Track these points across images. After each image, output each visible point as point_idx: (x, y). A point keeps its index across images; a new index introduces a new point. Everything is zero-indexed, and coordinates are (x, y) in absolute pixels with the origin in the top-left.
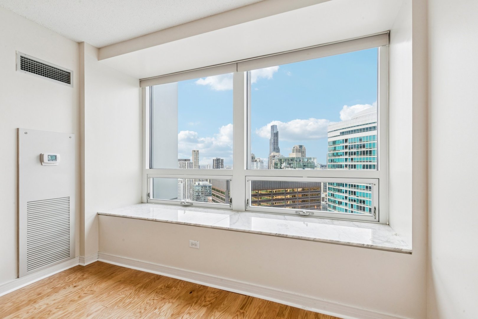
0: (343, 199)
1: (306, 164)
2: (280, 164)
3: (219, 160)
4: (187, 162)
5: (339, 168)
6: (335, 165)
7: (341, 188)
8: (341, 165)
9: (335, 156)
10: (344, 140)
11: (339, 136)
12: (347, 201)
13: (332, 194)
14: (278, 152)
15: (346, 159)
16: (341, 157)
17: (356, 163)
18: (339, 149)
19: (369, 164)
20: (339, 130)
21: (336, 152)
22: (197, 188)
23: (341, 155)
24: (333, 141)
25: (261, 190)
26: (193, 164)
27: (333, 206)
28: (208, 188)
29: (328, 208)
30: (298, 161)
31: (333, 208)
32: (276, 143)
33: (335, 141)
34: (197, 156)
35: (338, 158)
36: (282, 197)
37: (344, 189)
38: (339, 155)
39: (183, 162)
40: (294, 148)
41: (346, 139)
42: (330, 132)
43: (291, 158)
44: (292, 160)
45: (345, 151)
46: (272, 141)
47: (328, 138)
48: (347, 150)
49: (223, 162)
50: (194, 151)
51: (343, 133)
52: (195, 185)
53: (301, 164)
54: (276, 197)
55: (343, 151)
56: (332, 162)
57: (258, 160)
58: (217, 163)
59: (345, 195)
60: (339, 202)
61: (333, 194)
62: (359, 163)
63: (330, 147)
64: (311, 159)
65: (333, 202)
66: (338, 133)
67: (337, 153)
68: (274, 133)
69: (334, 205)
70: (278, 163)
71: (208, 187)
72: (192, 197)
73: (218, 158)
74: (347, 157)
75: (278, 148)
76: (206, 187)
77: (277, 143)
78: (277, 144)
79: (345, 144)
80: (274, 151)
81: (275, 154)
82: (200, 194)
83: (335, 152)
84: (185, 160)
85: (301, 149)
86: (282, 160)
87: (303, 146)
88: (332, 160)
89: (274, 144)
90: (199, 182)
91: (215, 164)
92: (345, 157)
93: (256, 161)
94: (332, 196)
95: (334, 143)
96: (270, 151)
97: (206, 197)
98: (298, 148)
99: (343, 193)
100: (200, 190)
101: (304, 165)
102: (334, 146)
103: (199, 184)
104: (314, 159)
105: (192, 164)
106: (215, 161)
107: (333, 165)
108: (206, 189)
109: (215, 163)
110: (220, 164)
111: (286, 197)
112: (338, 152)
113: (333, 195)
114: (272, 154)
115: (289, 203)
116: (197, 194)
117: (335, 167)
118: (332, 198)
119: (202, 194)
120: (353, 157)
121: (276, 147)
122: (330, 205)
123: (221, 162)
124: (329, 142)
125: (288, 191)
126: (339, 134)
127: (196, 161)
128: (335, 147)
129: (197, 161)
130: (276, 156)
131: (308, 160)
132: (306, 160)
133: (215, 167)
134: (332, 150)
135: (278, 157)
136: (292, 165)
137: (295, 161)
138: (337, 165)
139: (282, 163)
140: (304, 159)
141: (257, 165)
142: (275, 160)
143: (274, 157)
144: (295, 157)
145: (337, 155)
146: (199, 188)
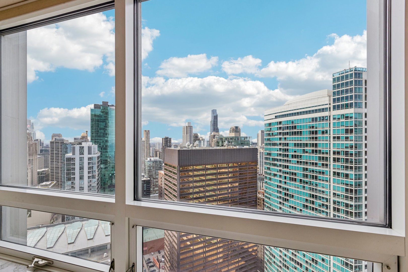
0: (278, 171)
1: (243, 142)
2: (221, 142)
3: (168, 139)
5: (274, 145)
7: (276, 162)
8: (276, 143)
9: (271, 135)
10: (278, 122)
11: (274, 119)
12: (281, 174)
13: (268, 167)
14: (218, 132)
15: (280, 139)
16: (276, 137)
17: (289, 142)
18: (274, 130)
19: (299, 142)
20: (274, 114)
22: (149, 163)
23: (276, 135)
24: (269, 123)
25: (208, 165)
26: (144, 142)
29: (265, 180)
30: (237, 139)
31: (269, 179)
34: (148, 135)
35: (273, 137)
36: (226, 170)
37: (278, 163)
38: (274, 135)
40: (231, 128)
41: (280, 121)
42: (266, 115)
43: (230, 137)
44: (231, 139)
45: (279, 131)
46: (212, 123)
47: (265, 120)
48: (281, 131)
49: (171, 140)
50: (146, 131)
51: (276, 117)
52: (147, 160)
53: (239, 142)
54: (220, 171)
56: (268, 140)
57: (201, 139)
58: (166, 142)
59: (279, 168)
60: (274, 174)
62: (291, 142)
63: (266, 128)
64: (247, 138)
65: (269, 175)
66: (273, 116)
67: (272, 133)
69: (270, 177)
71: (158, 162)
72: (144, 171)
73: (167, 136)
74: (281, 136)
75: (218, 128)
76: (157, 162)
78: (217, 125)
79: (279, 126)
80: (214, 131)
81: (215, 133)
82: (152, 168)
85: (237, 129)
86: (223, 139)
87: (238, 127)
88: (268, 139)
89: (214, 125)
90: (150, 158)
91: (164, 142)
92: (279, 137)
93: (199, 139)
95: (270, 124)
96: (211, 131)
97: (157, 171)
98: (234, 128)
99: (278, 167)
100: (152, 165)
101: (242, 143)
103: (150, 160)
106: (164, 140)
107: (269, 143)
108: (157, 164)
109: (164, 141)
110: (169, 142)
111: (229, 170)
113: (269, 169)
114: (213, 134)
115: (230, 175)
116: (149, 169)
117: (271, 145)
118: (268, 171)
119: (153, 168)
120: (286, 136)
121: (215, 127)
122: (266, 177)
123: (169, 140)
124: (265, 124)
125: (230, 165)
126: (274, 118)
127: (147, 139)
128: (271, 128)
129: (148, 139)
130: (216, 135)
131: (244, 139)
132: (243, 139)
133: (164, 145)
134: (268, 131)
135: (218, 136)
136: (233, 143)
137: (234, 140)
138: (272, 143)
139: (223, 141)
140: (242, 138)
141: (204, 143)
142: (216, 139)
143: (214, 136)
144: (234, 136)
145: (272, 135)
146: (151, 163)
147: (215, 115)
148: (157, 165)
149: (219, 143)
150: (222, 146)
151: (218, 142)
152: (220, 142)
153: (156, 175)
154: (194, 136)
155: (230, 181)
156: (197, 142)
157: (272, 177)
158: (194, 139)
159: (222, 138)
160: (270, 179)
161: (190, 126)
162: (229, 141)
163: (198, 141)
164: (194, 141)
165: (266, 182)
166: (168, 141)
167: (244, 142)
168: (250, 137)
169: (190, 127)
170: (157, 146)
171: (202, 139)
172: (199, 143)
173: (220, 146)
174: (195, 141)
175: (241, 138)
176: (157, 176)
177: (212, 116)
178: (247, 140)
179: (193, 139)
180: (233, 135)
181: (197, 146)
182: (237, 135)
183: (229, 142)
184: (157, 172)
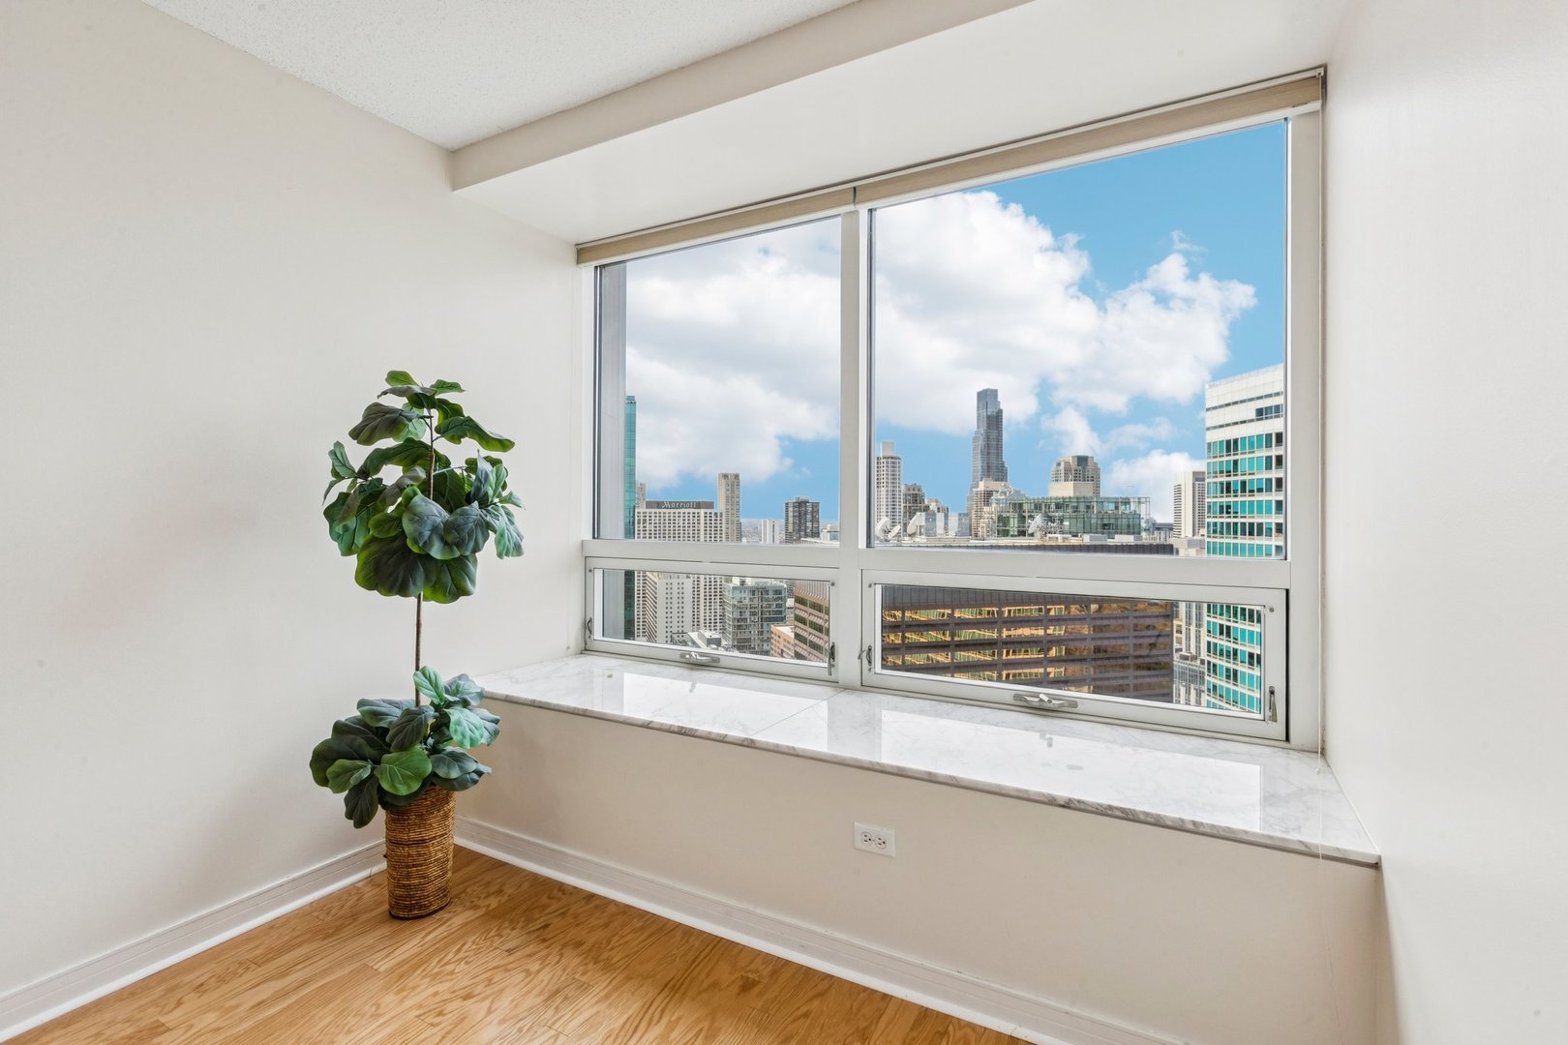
1: (1112, 521)
2: (1016, 520)
3: (806, 507)
4: (702, 511)
5: (1251, 533)
6: (1236, 524)
8: (1260, 525)
9: (1235, 491)
10: (1271, 435)
11: (1251, 421)
13: (1221, 626)
14: (1002, 480)
16: (1258, 497)
18: (1251, 467)
20: (1253, 401)
21: (1240, 478)
22: (738, 595)
23: (1260, 490)
24: (1228, 442)
25: (961, 606)
26: (721, 516)
27: (1228, 670)
28: (771, 596)
29: (1207, 678)
30: (1082, 508)
31: (1228, 677)
32: (993, 451)
33: (1236, 441)
34: (733, 492)
35: (1247, 499)
36: (1034, 632)
38: (1252, 491)
39: (692, 510)
40: (1059, 464)
41: (1278, 431)
42: (1215, 408)
43: (1056, 499)
44: (1058, 506)
45: (1274, 475)
46: (981, 443)
47: (1208, 429)
49: (818, 512)
50: (725, 476)
51: (1261, 413)
52: (731, 585)
53: (1093, 521)
54: (1010, 633)
55: (1269, 476)
56: (1221, 512)
57: (933, 507)
58: (800, 516)
60: (1251, 656)
61: (1228, 628)
63: (1215, 460)
64: (1127, 502)
65: (1228, 656)
66: (1249, 411)
67: (1244, 483)
68: (988, 417)
69: (1231, 666)
70: (1011, 514)
71: (771, 593)
72: (718, 624)
73: (803, 498)
75: (1003, 464)
76: (767, 592)
77: (999, 448)
78: (999, 454)
79: (1275, 451)
80: (988, 476)
81: (993, 485)
82: (747, 615)
83: (1235, 478)
84: (699, 505)
85: (1084, 468)
86: (1026, 507)
87: (1089, 460)
88: (1221, 507)
89: (988, 454)
91: (791, 519)
92: (1274, 497)
93: (927, 508)
94: (1221, 633)
95: (1231, 446)
96: (975, 478)
97: (765, 624)
98: (1073, 464)
100: (747, 601)
101: (1105, 525)
102: (1232, 458)
103: (743, 583)
104: (1139, 502)
105: (719, 518)
106: (791, 509)
107: (1228, 524)
108: (767, 600)
109: (791, 514)
110: (809, 517)
111: (1049, 632)
112: (1247, 478)
113: (1225, 631)
114: (982, 486)
115: (1053, 653)
116: (737, 615)
117: (1235, 533)
118: (1223, 642)
119: (753, 614)
121: (994, 462)
122: (1215, 666)
123: (812, 512)
124: (1209, 444)
125: (1052, 613)
126: (1253, 415)
127: (729, 507)
128: (1236, 462)
129: (735, 507)
130: (997, 492)
131: (1117, 508)
132: (1112, 506)
133: (791, 529)
134: (1221, 472)
135: (1003, 497)
136: (1066, 523)
137: (1070, 510)
138: (1243, 524)
139: (1026, 514)
140: (1105, 504)
141: (946, 524)
142: (994, 505)
143: (988, 494)
144: (1072, 495)
145: (1243, 490)
146: (743, 595)
147: (991, 411)
148: (765, 604)
149: (1008, 520)
150: (1022, 533)
151: (1003, 520)
152: (1011, 520)
153: (762, 641)
154: (906, 495)
155: (1052, 675)
156: (919, 519)
157: (1243, 668)
158: (905, 507)
159: (1021, 505)
160: (1232, 675)
161: (892, 458)
162: (1048, 516)
163: (923, 514)
164: (905, 516)
165: (1215, 687)
166: (806, 513)
167: (1116, 519)
168: (1139, 498)
169: (890, 460)
170: (765, 534)
171: (939, 509)
172: (927, 520)
173: (1012, 536)
174: (910, 513)
175: (1101, 503)
176: (765, 645)
177: (979, 415)
178: (1127, 512)
179: (901, 507)
180: (1065, 490)
181: (921, 534)
182: (1087, 489)
183: (1051, 519)
184: (765, 629)
